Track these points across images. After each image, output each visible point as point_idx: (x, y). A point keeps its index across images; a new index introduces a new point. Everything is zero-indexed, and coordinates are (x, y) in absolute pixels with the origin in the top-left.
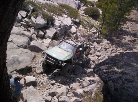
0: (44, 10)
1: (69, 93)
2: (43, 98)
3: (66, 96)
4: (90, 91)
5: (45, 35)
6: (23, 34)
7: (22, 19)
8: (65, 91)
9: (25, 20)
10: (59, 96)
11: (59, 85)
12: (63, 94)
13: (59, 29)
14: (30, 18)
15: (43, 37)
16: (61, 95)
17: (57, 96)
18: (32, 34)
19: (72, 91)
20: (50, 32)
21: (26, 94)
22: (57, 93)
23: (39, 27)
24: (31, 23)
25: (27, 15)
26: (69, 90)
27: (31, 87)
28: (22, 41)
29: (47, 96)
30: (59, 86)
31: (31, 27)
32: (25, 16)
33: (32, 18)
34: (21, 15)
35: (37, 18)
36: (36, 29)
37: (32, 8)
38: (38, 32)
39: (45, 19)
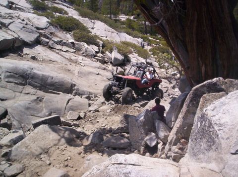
24: (106, 59)
31: (107, 63)
32: (98, 51)
33: (107, 52)
34: (93, 49)
35: (113, 52)
36: (114, 65)
37: (102, 43)
38: (117, 69)
39: (121, 54)
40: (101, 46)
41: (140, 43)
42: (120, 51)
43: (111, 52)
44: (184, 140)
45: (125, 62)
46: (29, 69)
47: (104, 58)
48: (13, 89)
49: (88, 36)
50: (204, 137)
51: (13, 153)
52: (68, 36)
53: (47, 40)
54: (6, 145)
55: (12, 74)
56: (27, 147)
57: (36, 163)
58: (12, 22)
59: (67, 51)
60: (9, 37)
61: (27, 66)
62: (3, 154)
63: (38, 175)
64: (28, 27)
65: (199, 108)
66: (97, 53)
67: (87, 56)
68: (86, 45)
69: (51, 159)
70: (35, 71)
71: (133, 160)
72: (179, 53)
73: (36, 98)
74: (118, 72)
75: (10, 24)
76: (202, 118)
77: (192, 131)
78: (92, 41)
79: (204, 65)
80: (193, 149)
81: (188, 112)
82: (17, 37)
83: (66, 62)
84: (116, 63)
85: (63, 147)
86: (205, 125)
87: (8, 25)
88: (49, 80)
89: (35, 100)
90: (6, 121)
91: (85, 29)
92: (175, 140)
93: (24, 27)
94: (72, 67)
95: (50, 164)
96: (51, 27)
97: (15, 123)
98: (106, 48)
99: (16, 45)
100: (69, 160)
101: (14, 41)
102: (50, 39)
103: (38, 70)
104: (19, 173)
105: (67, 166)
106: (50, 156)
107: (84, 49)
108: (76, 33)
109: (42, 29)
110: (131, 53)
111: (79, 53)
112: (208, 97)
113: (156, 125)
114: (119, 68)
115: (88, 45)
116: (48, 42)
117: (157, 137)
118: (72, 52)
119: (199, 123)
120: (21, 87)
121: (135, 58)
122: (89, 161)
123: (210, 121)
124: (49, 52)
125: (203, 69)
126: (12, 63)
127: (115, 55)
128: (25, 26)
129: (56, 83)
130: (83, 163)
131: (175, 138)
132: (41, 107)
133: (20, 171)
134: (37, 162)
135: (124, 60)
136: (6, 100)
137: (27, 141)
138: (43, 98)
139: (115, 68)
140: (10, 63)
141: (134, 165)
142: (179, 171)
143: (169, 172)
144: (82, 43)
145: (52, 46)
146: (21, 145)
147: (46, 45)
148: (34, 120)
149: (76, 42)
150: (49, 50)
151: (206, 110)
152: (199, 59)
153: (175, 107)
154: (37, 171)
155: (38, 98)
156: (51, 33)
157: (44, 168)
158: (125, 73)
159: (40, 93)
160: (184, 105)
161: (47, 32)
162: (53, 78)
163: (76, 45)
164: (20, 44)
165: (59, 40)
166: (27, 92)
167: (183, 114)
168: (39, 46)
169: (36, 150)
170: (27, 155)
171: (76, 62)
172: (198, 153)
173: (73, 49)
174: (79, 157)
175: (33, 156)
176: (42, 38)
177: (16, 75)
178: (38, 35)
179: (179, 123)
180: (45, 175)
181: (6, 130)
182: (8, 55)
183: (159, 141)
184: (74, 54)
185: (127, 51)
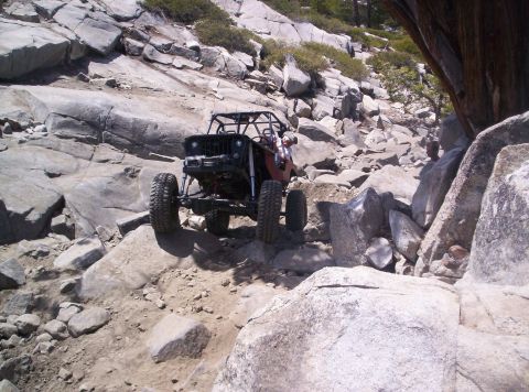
7: (248, 71)
13: (339, 99)
23: (297, 90)
24: (270, 82)
31: (272, 91)
32: (252, 64)
33: (273, 68)
34: (242, 60)
35: (285, 67)
36: (289, 96)
37: (260, 46)
38: (296, 104)
39: (305, 70)
40: (258, 53)
41: (345, 45)
42: (301, 65)
43: (281, 66)
44: (458, 247)
45: (314, 88)
46: (105, 108)
47: (264, 80)
48: (73, 152)
49: (230, 32)
50: (508, 235)
51: (85, 285)
52: (186, 33)
53: (140, 44)
54: (67, 271)
55: (68, 119)
56: (113, 273)
57: (133, 304)
58: (61, 7)
59: (183, 68)
60: (58, 40)
61: (99, 101)
62: (62, 287)
63: (141, 330)
64: (95, 15)
65: (493, 176)
66: (250, 69)
67: (228, 77)
68: (225, 53)
69: (166, 296)
70: (118, 112)
71: (362, 278)
72: (441, 63)
73: (123, 171)
74: (298, 110)
75: (57, 9)
76: (501, 194)
77: (478, 225)
78: (237, 42)
79: (497, 89)
80: (482, 262)
81: (467, 186)
82: (74, 38)
83: (183, 91)
84: (294, 91)
85: (189, 272)
86: (509, 209)
87: (54, 13)
88: (149, 132)
89: (121, 174)
90: (63, 221)
91: (221, 16)
92: (439, 247)
93: (87, 16)
94: (197, 102)
95: (164, 307)
96: (147, 13)
97: (81, 224)
98: (269, 57)
99: (72, 57)
100: (203, 299)
101: (69, 47)
102: (146, 41)
103: (125, 110)
104: (101, 326)
105: (200, 309)
106: (162, 291)
107: (222, 62)
108: (203, 27)
109: (127, 19)
110: (325, 67)
111: (211, 70)
112: (512, 153)
113: (391, 222)
114: (300, 101)
115: (231, 52)
116: (141, 49)
117: (394, 247)
118: (196, 69)
119: (495, 207)
120: (89, 147)
121: (334, 79)
122: (246, 299)
123: (519, 198)
124: (144, 69)
125: (496, 96)
126: (68, 97)
127: (291, 73)
128: (90, 13)
129: (164, 136)
130: (235, 303)
131: (438, 243)
132: (134, 188)
133: (102, 322)
134: (136, 302)
135: (310, 85)
136: (59, 175)
137: (114, 261)
138: (138, 171)
139: (291, 103)
140: (63, 96)
141: (364, 287)
142: (459, 300)
143: (437, 302)
144: (215, 49)
145: (150, 57)
146: (101, 268)
147: (137, 54)
148: (121, 217)
149: (202, 47)
150: (144, 66)
151: (510, 179)
152: (487, 74)
153: (434, 182)
154: (138, 321)
155: (127, 170)
156: (148, 28)
157: (151, 315)
158: (314, 113)
159: (132, 160)
160: (460, 171)
161: (138, 26)
162: (156, 127)
163: (203, 54)
164: (81, 54)
165: (166, 42)
166: (103, 158)
167: (457, 191)
168: (123, 56)
169: (133, 279)
170: (115, 288)
171: (204, 90)
172: (493, 268)
173: (198, 61)
174: (225, 292)
175: (127, 289)
176: (128, 39)
177: (77, 122)
178: (119, 32)
179: (449, 211)
180: (155, 328)
181: (64, 239)
182: (56, 80)
183: (398, 255)
184: (198, 73)
185: (317, 63)
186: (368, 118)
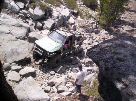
0: (42, 1)
1: (68, 82)
2: (42, 88)
3: (65, 86)
4: (88, 80)
5: (43, 27)
6: (21, 26)
7: (19, 11)
8: (64, 81)
9: (23, 12)
10: (58, 86)
11: (58, 75)
12: (62, 84)
13: (57, 20)
14: (27, 9)
15: (41, 29)
16: (60, 84)
17: (56, 85)
18: (30, 26)
19: (71, 81)
20: (49, 23)
21: (26, 85)
22: (56, 83)
23: (37, 18)
24: (28, 15)
25: (25, 7)
26: (68, 80)
27: (30, 77)
28: (21, 32)
29: (46, 86)
30: (58, 77)
31: (28, 18)
32: (23, 7)
33: (30, 9)
34: (19, 6)
35: (36, 8)
36: (34, 20)
38: (36, 24)
67: (10, 13)
84: (36, 19)
98: (31, 4)
127: (36, 11)
186: (70, 26)
